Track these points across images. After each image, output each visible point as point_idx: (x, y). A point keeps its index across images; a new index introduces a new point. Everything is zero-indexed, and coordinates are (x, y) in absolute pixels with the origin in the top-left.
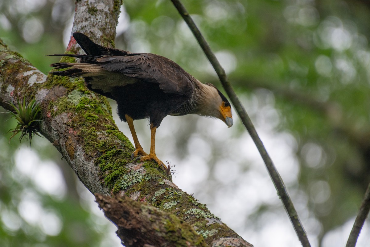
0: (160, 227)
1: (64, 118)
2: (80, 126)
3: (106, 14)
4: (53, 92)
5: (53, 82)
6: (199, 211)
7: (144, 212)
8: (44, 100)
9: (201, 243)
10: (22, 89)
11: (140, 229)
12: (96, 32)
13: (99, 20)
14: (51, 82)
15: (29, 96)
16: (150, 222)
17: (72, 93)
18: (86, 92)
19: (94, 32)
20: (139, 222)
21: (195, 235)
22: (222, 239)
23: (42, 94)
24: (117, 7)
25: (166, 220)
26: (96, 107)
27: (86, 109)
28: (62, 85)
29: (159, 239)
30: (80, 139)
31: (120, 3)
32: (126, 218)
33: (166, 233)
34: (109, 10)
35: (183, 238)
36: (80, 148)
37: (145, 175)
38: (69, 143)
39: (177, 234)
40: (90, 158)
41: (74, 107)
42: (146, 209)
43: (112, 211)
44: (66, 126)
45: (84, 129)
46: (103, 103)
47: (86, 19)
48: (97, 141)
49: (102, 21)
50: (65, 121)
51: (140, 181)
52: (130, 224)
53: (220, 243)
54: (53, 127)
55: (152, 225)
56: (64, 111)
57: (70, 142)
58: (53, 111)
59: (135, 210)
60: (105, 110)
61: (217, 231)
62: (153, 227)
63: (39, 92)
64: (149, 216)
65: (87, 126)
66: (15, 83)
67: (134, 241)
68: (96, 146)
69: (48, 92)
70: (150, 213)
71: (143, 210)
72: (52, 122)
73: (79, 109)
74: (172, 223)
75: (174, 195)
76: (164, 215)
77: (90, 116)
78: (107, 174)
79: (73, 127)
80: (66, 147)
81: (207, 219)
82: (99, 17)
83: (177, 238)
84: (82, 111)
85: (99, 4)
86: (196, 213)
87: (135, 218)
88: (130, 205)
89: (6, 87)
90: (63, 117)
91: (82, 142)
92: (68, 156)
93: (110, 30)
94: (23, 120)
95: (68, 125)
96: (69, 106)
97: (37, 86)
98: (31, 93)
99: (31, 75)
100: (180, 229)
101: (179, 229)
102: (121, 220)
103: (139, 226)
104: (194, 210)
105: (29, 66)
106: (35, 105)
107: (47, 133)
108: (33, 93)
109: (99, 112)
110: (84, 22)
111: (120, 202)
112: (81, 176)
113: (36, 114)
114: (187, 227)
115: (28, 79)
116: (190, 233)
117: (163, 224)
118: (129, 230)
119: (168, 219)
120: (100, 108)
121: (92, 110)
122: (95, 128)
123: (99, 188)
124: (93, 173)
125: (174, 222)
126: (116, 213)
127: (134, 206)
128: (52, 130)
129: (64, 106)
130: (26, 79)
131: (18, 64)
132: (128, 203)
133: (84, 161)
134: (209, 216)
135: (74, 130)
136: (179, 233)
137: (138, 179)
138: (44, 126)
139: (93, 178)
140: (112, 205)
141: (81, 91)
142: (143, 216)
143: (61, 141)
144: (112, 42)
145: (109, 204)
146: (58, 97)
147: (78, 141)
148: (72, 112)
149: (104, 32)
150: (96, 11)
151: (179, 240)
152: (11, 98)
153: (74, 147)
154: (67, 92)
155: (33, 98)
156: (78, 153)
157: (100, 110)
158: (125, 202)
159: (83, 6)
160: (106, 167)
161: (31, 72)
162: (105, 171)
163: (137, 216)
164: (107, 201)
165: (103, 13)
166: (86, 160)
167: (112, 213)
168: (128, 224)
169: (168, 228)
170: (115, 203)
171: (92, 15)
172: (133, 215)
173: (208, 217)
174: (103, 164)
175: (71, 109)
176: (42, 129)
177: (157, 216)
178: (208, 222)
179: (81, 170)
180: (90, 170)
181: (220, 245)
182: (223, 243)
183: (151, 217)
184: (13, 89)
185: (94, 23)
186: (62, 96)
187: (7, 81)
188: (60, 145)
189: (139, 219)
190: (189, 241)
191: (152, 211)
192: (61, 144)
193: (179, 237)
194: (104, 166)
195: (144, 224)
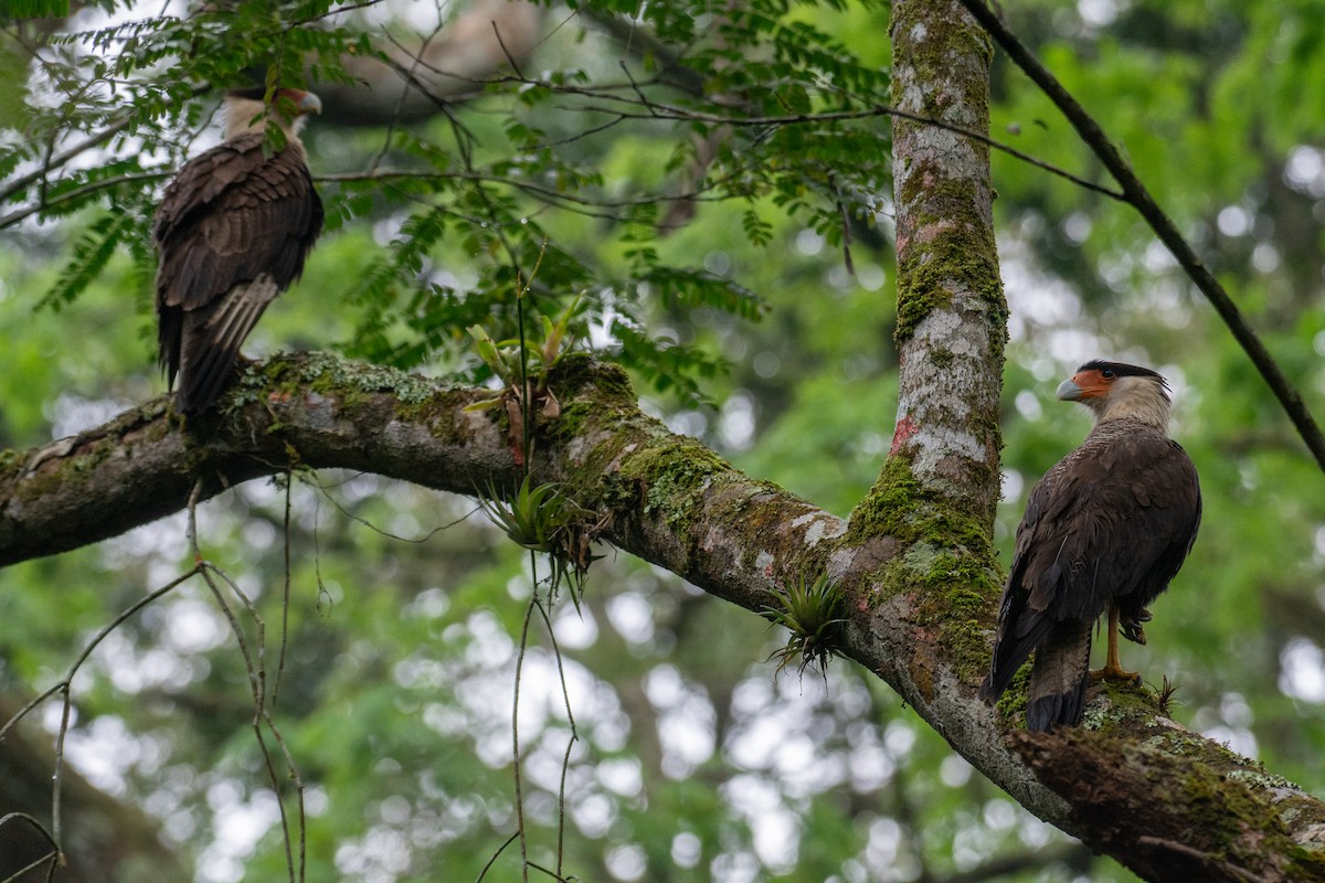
0: (1173, 794)
1: (902, 606)
2: (940, 621)
3: (974, 362)
4: (867, 552)
5: (865, 530)
6: (1249, 774)
7: (1131, 762)
8: (848, 574)
9: (1272, 822)
10: (792, 557)
11: (1125, 801)
12: (956, 407)
13: (958, 379)
14: (861, 531)
15: (812, 569)
16: (1147, 783)
17: (912, 548)
18: (946, 543)
19: (949, 406)
20: (1122, 786)
21: (1256, 806)
22: (1315, 827)
23: (843, 561)
24: (997, 346)
25: (1184, 776)
26: (973, 576)
27: (950, 580)
28: (889, 533)
29: (1172, 820)
30: (944, 650)
31: (1003, 339)
32: (1089, 780)
33: (1189, 806)
34: (980, 353)
35: (1232, 814)
36: (945, 670)
37: (1109, 711)
38: (917, 662)
39: (1214, 805)
40: (973, 690)
41: (921, 578)
42: (1137, 755)
43: (1054, 765)
44: (907, 625)
45: (951, 626)
46: (987, 565)
47: (929, 379)
48: (984, 650)
49: (966, 381)
50: (904, 613)
51: (1099, 725)
52: (1102, 792)
53: (1312, 836)
54: (876, 632)
55: (1154, 789)
56: (898, 590)
57: (921, 661)
58: (873, 595)
59: (1109, 759)
60: (996, 581)
61: (1299, 812)
62: (1155, 795)
63: (833, 557)
64: (1145, 770)
65: (956, 618)
66: (774, 545)
67: (1113, 832)
68: (984, 661)
69: (854, 554)
70: (1145, 764)
71: (1130, 758)
72: (873, 620)
73: (934, 581)
74: (1199, 781)
75: (1185, 746)
76: (1180, 764)
77: (961, 595)
78: (1018, 720)
79: (924, 625)
80: (912, 674)
81: (1271, 790)
82: (958, 371)
83: (1215, 815)
84: (941, 586)
85: (956, 342)
86: (1243, 780)
87: (1111, 777)
88: (1096, 749)
89: (755, 557)
90: (898, 605)
91: (950, 655)
92: (918, 693)
93: (986, 399)
94: (803, 624)
95: (912, 623)
96: (910, 579)
97: (828, 545)
98: (816, 561)
99: (810, 524)
100: (1222, 795)
101: (1219, 792)
102: (1078, 785)
103: (1122, 795)
104: (1237, 774)
105: (803, 505)
106: (827, 588)
107: (862, 649)
108: (820, 560)
109: (982, 586)
110: (924, 385)
111: (1072, 743)
112: (953, 737)
113: (831, 608)
114: (1237, 789)
115: (804, 531)
116: (1245, 801)
117: (1180, 784)
118: (1099, 805)
119: (1189, 774)
120: (982, 577)
121: (965, 582)
122: (976, 621)
123: (1000, 756)
124: (983, 723)
125: (1205, 779)
126: (1065, 770)
127: (1105, 749)
128: (875, 639)
129: (898, 579)
130: (799, 532)
131: (775, 502)
132: (1091, 744)
133: (959, 699)
134: (1275, 782)
135: (927, 630)
136: (1220, 802)
137: (1093, 722)
138: (854, 634)
139: (983, 735)
140: (1053, 754)
141: (934, 541)
142: (1128, 770)
143: (899, 660)
144: (994, 427)
145: (1045, 750)
146: (881, 561)
147: (939, 654)
148: (919, 590)
149: (972, 405)
150: (951, 357)
151: (1220, 819)
152: (767, 580)
153: (932, 670)
154: (900, 547)
155: (820, 572)
156: (942, 683)
157: (984, 581)
158: (1084, 742)
159: (918, 350)
160: (1014, 705)
161: (810, 517)
162: (1011, 713)
163: (1117, 772)
164: (1039, 744)
165: (967, 362)
166: (963, 695)
167: (1056, 771)
168: (1097, 791)
169: (1193, 792)
170: (1060, 747)
171: (942, 367)
172: (1106, 772)
173: (1273, 786)
174: (1006, 699)
175: (914, 583)
176: (850, 643)
177: (1163, 768)
178: (1274, 795)
179: (952, 722)
180: (975, 717)
181: (1311, 840)
182: (1317, 835)
183: (1150, 771)
184: (771, 559)
185: (947, 385)
186: (890, 558)
187: (756, 544)
188: (896, 672)
189: (1120, 778)
190: (1246, 821)
191: (1150, 757)
192: (900, 668)
193: (1219, 812)
194: (1007, 703)
195: (1134, 788)
